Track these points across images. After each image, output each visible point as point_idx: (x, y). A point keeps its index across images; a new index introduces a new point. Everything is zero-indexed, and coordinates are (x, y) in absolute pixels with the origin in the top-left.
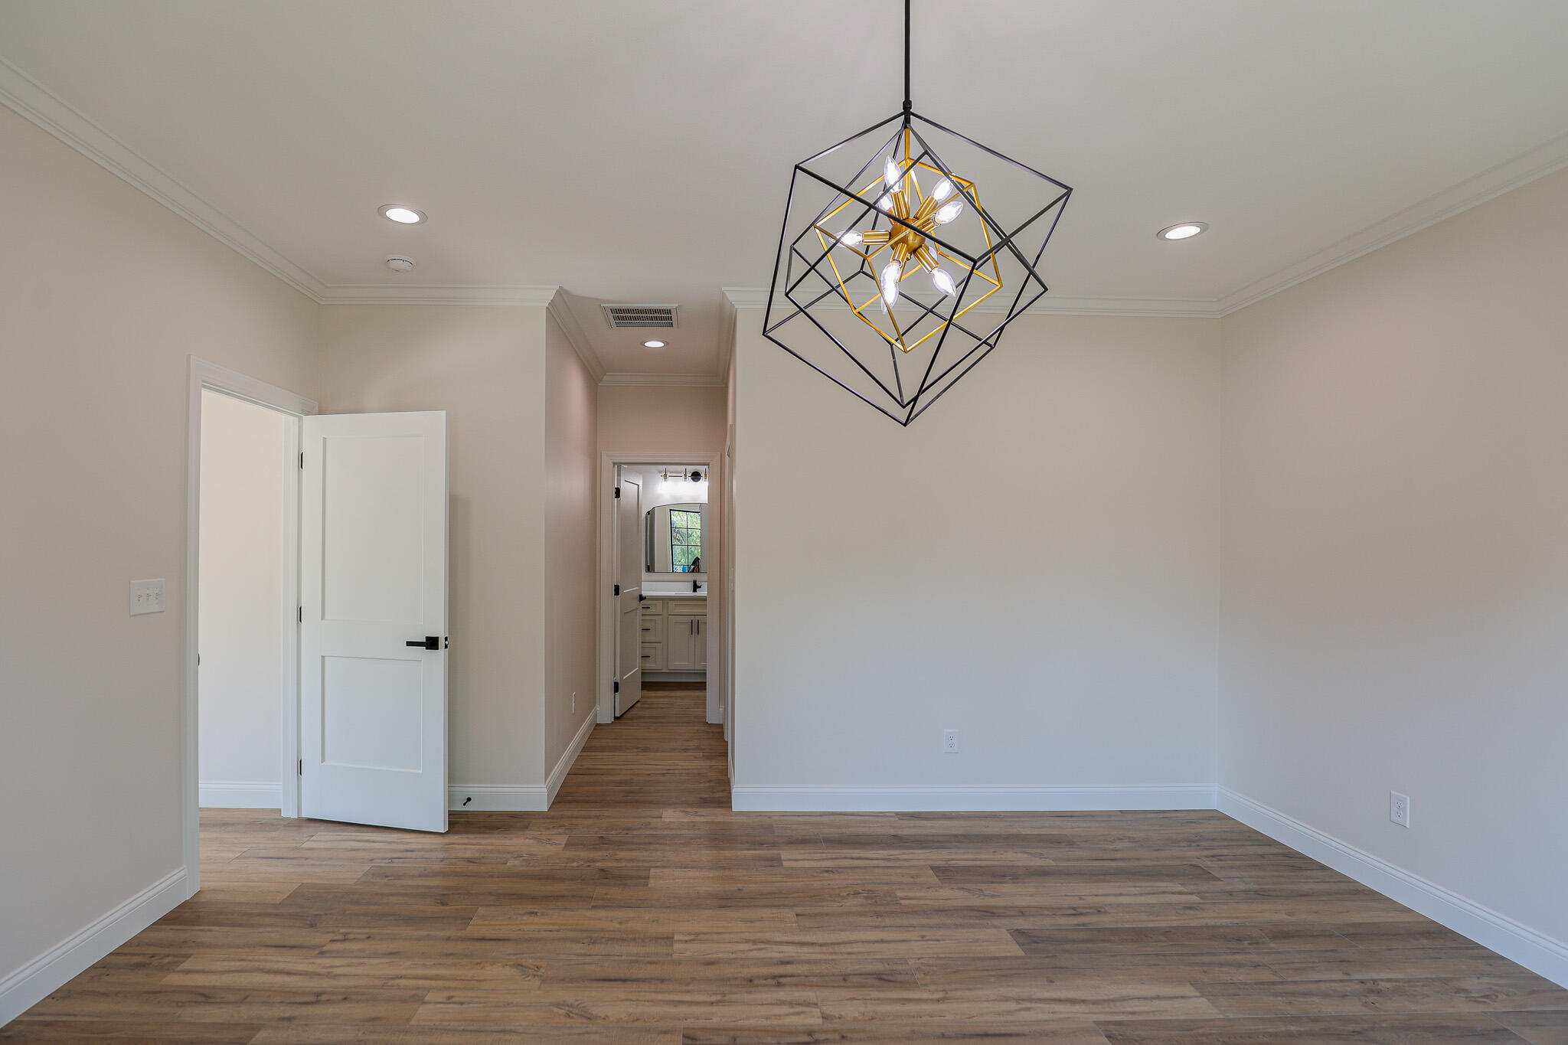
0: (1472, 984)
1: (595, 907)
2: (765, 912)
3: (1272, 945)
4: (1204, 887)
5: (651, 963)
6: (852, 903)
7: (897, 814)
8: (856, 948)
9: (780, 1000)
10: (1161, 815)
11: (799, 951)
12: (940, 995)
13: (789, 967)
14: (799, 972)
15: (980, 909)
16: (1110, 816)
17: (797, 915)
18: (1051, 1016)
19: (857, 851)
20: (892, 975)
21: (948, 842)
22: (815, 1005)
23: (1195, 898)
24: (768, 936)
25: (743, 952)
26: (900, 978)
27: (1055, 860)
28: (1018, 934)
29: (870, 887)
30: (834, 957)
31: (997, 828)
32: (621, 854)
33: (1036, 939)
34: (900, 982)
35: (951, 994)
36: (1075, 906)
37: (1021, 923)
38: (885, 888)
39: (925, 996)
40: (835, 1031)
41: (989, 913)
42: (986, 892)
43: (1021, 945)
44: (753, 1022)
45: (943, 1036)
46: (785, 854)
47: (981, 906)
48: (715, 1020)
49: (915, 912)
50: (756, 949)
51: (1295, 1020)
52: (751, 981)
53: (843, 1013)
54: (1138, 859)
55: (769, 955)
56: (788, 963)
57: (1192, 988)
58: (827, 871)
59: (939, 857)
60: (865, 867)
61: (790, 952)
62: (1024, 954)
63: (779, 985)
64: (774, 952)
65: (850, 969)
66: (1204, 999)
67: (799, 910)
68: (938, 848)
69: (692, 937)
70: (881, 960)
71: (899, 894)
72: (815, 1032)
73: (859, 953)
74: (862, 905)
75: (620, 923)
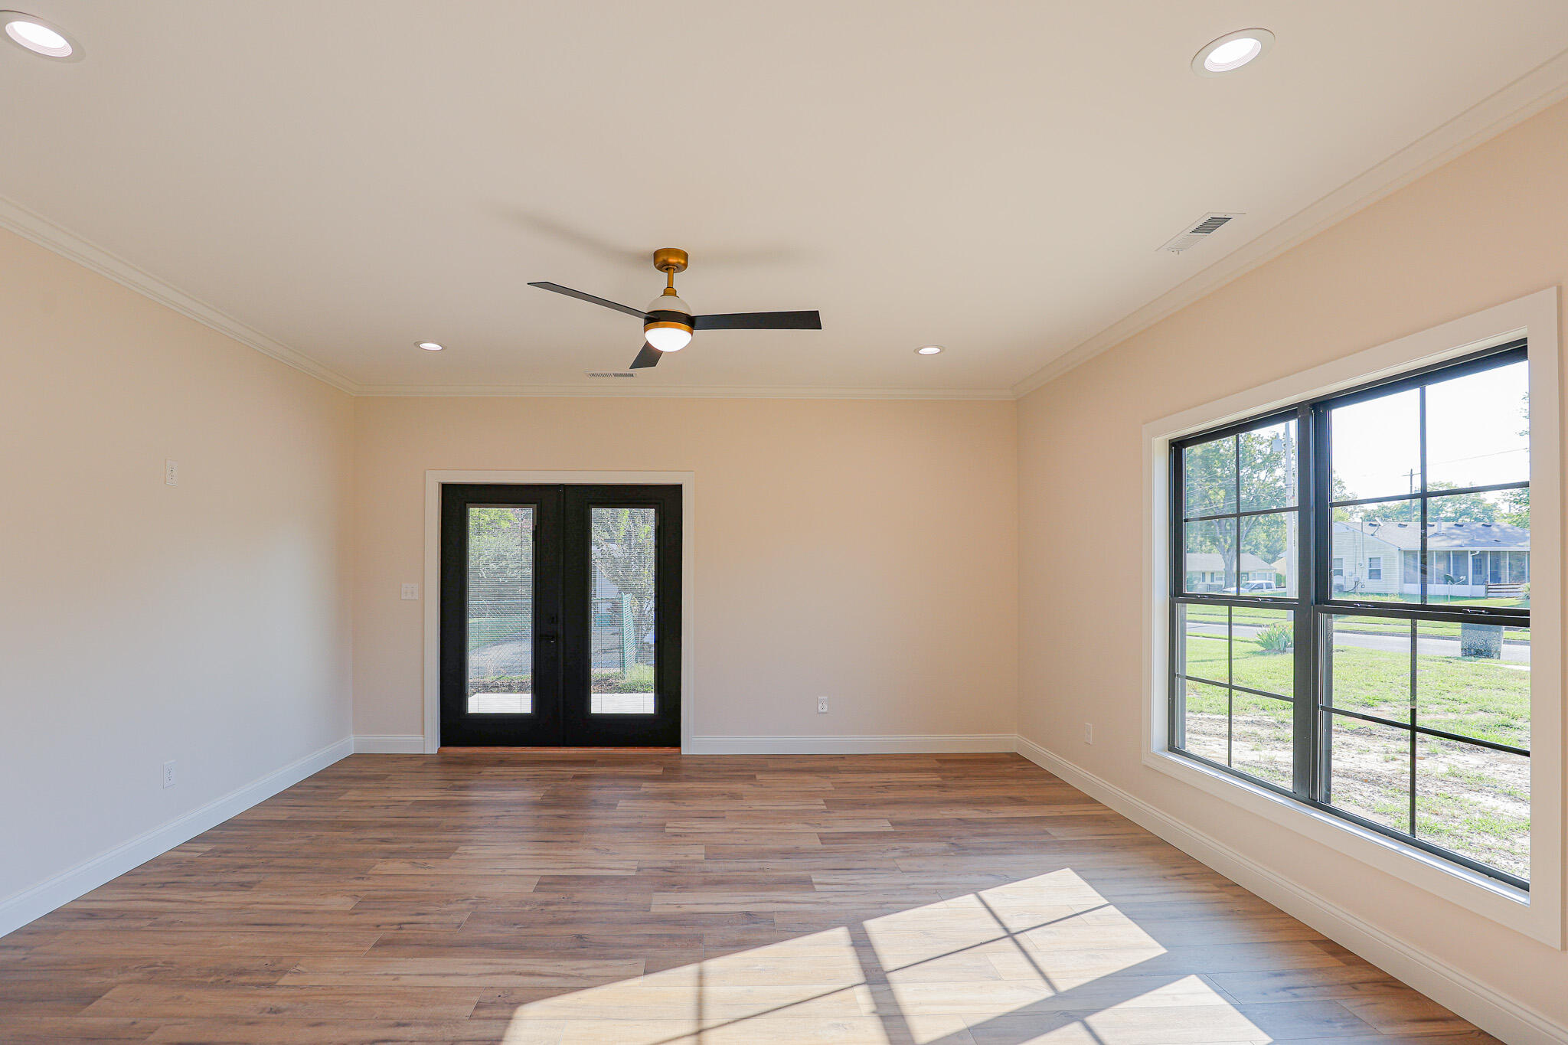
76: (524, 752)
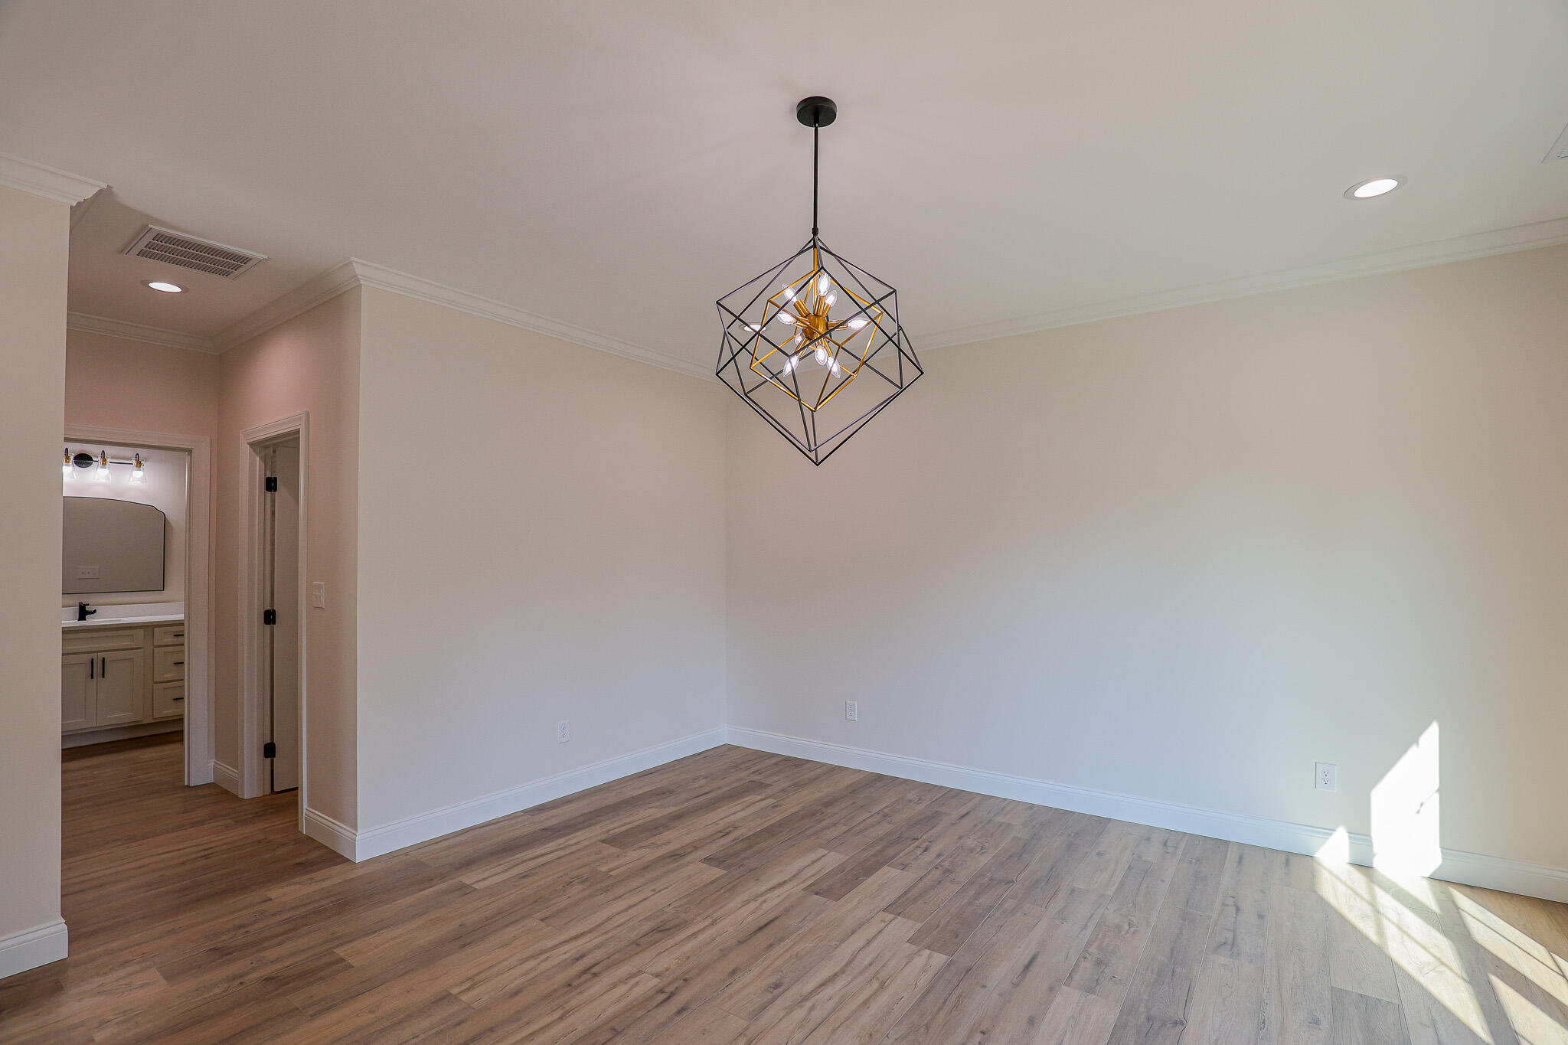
0: (910, 796)
1: (314, 1016)
2: (512, 931)
3: (829, 811)
4: (770, 791)
5: (459, 1024)
6: (575, 891)
7: (526, 812)
8: (620, 919)
9: (612, 984)
10: (702, 756)
11: (577, 945)
12: (709, 921)
13: (585, 959)
14: (598, 958)
15: (669, 855)
16: (674, 766)
17: (542, 920)
18: (779, 899)
19: (526, 853)
20: (665, 924)
21: (590, 819)
22: (640, 972)
23: (771, 801)
24: (538, 947)
25: (532, 969)
26: (671, 924)
27: (675, 806)
28: (708, 860)
29: (575, 873)
30: (610, 934)
31: (612, 798)
32: (270, 954)
33: (722, 859)
34: (677, 926)
35: (715, 916)
36: (719, 830)
37: (704, 853)
38: (586, 869)
39: (701, 926)
40: (676, 979)
41: (676, 856)
42: (659, 843)
43: (718, 866)
44: (612, 1010)
45: (740, 943)
46: (468, 878)
47: (668, 853)
48: (580, 1028)
49: (630, 876)
50: (542, 962)
51: (873, 844)
52: (569, 985)
53: (665, 966)
54: (719, 788)
55: (557, 961)
56: (582, 957)
57: (821, 849)
58: (524, 877)
59: (598, 831)
60: (552, 861)
61: (573, 948)
62: (725, 872)
63: (595, 975)
64: (561, 955)
65: (633, 936)
66: (832, 853)
67: (540, 915)
68: (589, 826)
69: (468, 984)
70: (646, 919)
71: (604, 869)
72: (663, 988)
73: (624, 923)
74: (583, 890)
75: (372, 1012)
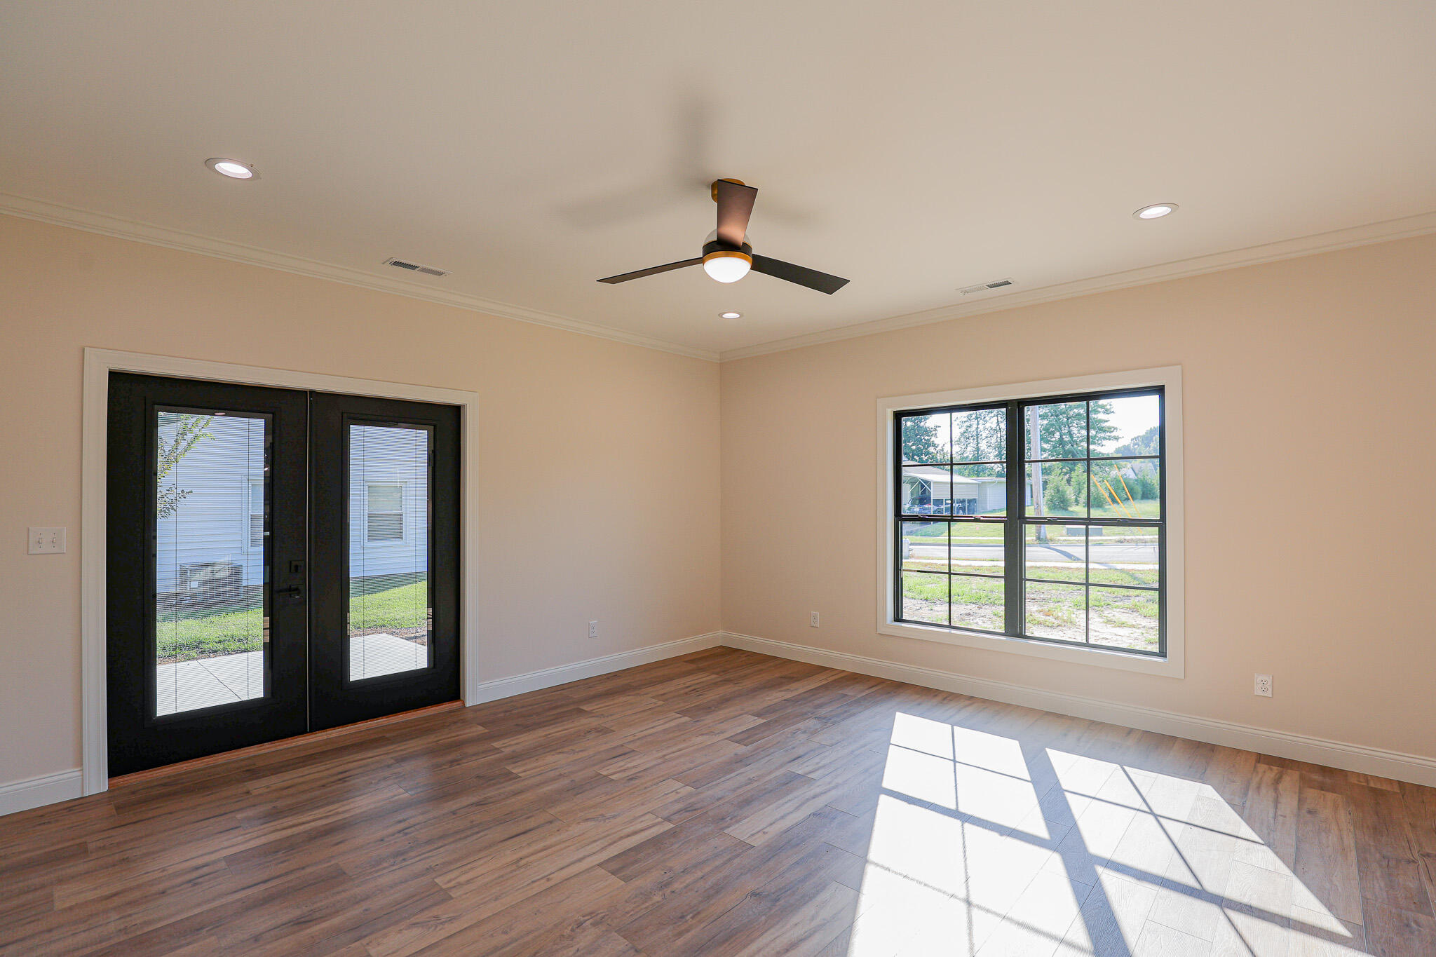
76: (263, 752)
